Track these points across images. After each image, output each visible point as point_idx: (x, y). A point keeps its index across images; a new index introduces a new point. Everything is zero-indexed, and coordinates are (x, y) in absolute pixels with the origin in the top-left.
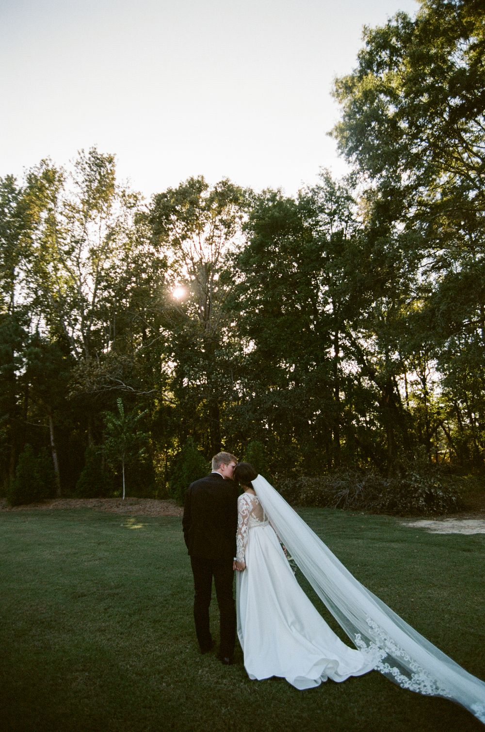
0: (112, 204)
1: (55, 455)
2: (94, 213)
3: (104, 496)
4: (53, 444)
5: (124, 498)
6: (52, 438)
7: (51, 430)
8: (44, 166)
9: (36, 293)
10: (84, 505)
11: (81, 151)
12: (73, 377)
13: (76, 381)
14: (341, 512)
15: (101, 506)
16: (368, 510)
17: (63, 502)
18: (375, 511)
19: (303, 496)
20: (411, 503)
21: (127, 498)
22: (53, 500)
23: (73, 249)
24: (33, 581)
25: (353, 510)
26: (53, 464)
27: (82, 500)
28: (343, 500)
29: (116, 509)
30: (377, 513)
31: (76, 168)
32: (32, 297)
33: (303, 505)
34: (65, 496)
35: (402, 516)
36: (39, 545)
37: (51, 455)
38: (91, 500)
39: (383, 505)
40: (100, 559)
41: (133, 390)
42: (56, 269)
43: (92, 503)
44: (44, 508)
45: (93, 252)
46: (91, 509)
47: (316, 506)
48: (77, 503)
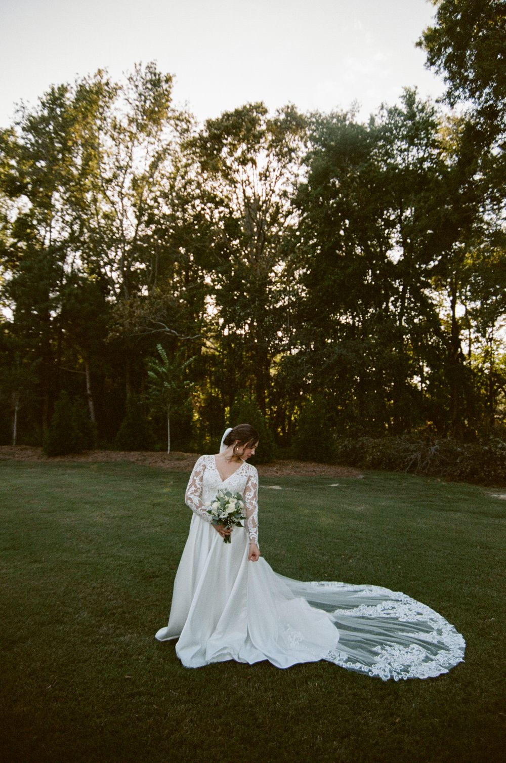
0: (163, 128)
1: (91, 403)
2: (142, 136)
3: (147, 450)
4: (89, 392)
5: (168, 452)
6: (88, 386)
7: (88, 377)
8: (98, 77)
9: (71, 226)
10: (125, 459)
11: (138, 64)
12: (113, 317)
13: (115, 322)
14: (414, 477)
15: (145, 460)
16: (444, 476)
17: (102, 455)
18: (452, 478)
19: (369, 458)
20: (495, 471)
21: (172, 452)
22: (91, 452)
23: (115, 176)
24: (89, 551)
25: (427, 475)
26: (89, 413)
27: (123, 453)
28: (415, 464)
29: (162, 464)
30: (455, 481)
31: (128, 82)
32: (67, 231)
33: (368, 468)
34: (103, 448)
35: (486, 485)
36: (86, 503)
37: (87, 403)
38: (132, 453)
39: (462, 472)
40: (161, 525)
41: (177, 334)
42: (95, 200)
43: (134, 456)
44: (83, 460)
45: (134, 181)
46: (133, 462)
47: (383, 469)
48: (118, 456)
